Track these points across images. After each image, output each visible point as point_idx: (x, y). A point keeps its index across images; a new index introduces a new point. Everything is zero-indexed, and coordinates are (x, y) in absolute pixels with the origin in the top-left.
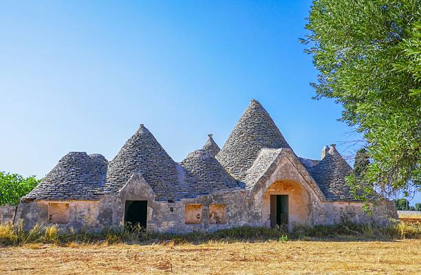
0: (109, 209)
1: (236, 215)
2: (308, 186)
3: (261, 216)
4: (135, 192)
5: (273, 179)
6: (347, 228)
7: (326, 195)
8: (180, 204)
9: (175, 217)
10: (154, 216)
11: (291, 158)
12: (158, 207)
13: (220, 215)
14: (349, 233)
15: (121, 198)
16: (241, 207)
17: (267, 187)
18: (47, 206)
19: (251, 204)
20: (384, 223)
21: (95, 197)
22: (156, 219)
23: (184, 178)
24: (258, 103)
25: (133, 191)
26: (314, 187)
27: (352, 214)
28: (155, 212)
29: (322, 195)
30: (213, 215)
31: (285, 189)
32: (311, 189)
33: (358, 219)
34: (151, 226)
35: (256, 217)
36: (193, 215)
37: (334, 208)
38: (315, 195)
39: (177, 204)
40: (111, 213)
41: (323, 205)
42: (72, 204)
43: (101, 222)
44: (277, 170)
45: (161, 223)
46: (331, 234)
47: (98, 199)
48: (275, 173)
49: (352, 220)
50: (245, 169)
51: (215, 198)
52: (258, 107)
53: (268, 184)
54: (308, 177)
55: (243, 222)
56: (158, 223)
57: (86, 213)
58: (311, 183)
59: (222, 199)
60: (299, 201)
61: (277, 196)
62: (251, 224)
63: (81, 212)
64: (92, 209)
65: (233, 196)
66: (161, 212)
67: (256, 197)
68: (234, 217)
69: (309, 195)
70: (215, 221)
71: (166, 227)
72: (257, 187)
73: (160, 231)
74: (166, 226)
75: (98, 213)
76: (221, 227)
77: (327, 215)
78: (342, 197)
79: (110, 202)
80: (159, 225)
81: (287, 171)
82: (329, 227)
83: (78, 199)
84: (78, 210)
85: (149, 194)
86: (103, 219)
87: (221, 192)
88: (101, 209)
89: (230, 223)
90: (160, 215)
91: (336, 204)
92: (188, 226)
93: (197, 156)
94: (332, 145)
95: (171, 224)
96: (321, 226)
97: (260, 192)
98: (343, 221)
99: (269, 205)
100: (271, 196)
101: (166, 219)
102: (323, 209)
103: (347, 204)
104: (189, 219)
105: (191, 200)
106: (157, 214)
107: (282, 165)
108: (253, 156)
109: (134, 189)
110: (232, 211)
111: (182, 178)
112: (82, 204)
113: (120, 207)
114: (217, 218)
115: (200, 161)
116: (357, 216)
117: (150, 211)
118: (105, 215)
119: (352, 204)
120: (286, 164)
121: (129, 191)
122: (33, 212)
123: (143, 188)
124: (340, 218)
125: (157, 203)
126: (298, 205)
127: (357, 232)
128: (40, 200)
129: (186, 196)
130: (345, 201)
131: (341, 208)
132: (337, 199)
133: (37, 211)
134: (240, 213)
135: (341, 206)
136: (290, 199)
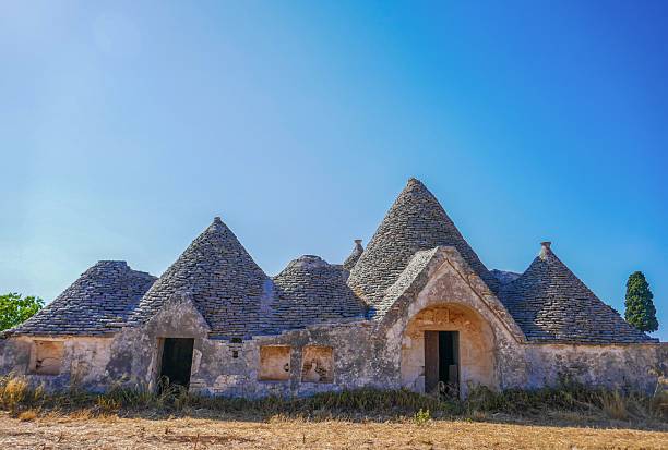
0: (126, 352)
1: (351, 366)
2: (491, 315)
3: (399, 371)
4: (174, 323)
5: (422, 301)
6: (569, 396)
7: (528, 330)
8: (252, 344)
9: (240, 369)
10: (204, 365)
11: (456, 264)
12: (213, 350)
13: (326, 366)
14: (573, 408)
15: (150, 333)
16: (361, 352)
17: (411, 315)
18: (30, 345)
19: (380, 345)
20: (651, 387)
21: (106, 331)
22: (205, 372)
23: (271, 300)
24: (419, 182)
25: (170, 322)
26: (502, 316)
27: (581, 368)
28: (205, 359)
29: (518, 330)
30: (314, 365)
31: (452, 320)
32: (497, 321)
33: (593, 378)
34: (197, 384)
35: (389, 370)
36: (278, 365)
37: (544, 356)
38: (504, 331)
39: (245, 344)
40: (131, 358)
41: (521, 350)
42: (69, 342)
43: (112, 374)
44: (429, 285)
45: (216, 378)
46: (535, 407)
47: (111, 335)
48: (426, 290)
49: (582, 379)
50: (385, 287)
51: (315, 335)
52: (418, 189)
53: (412, 310)
54: (489, 298)
55: (363, 380)
56: (210, 379)
57: (89, 358)
58: (496, 308)
59: (326, 337)
60: (479, 343)
61: (440, 332)
62: (379, 384)
63: (81, 356)
64: (98, 352)
65: (347, 332)
66: (216, 360)
67: (390, 334)
68: (347, 370)
69: (494, 331)
70: (318, 376)
71: (222, 386)
72: (391, 316)
73: (212, 392)
74: (224, 383)
75: (108, 359)
76: (323, 388)
77: (530, 370)
78: (560, 335)
79: (129, 340)
80: (210, 382)
81: (448, 287)
82: (532, 393)
83: (77, 334)
84: (77, 353)
85: (197, 326)
86: (116, 370)
87: (326, 325)
88: (114, 351)
89: (339, 381)
90: (214, 365)
91: (547, 348)
92: (261, 385)
93: (299, 264)
94: (544, 244)
95: (233, 380)
96: (518, 391)
97: (398, 326)
98: (563, 380)
99: (422, 349)
100: (426, 332)
101: (223, 371)
102: (521, 357)
103: (570, 348)
104: (270, 372)
105: (271, 338)
106: (208, 362)
107: (439, 277)
108: (401, 265)
109: (171, 317)
110: (344, 358)
111: (266, 301)
112: (84, 343)
113: (146, 350)
114: (321, 370)
115: (301, 273)
116: (591, 372)
117: (198, 356)
118: (120, 362)
119: (581, 349)
120: (447, 275)
121: (163, 323)
122: (7, 355)
123: (187, 317)
124: (556, 376)
125: (210, 342)
126: (478, 351)
127: (590, 405)
128: (19, 335)
129: (265, 332)
130: (566, 342)
131: (559, 357)
132: (551, 338)
133: (13, 354)
134: (359, 363)
135: (558, 352)
136: (461, 339)
